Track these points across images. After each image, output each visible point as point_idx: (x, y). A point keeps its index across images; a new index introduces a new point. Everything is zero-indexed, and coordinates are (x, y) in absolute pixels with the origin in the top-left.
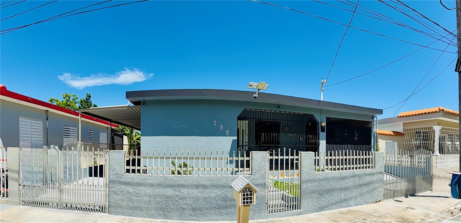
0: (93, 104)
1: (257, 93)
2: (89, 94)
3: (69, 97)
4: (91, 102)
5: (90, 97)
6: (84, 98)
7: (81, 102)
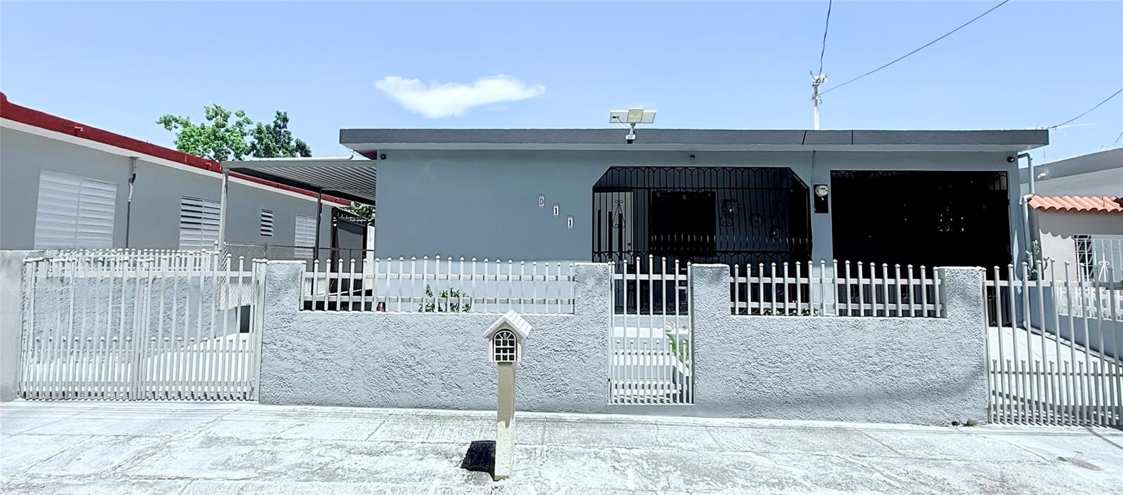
0: (295, 139)
1: (631, 132)
2: (285, 113)
3: (226, 117)
4: (289, 134)
5: (287, 121)
6: (269, 120)
7: (259, 131)
